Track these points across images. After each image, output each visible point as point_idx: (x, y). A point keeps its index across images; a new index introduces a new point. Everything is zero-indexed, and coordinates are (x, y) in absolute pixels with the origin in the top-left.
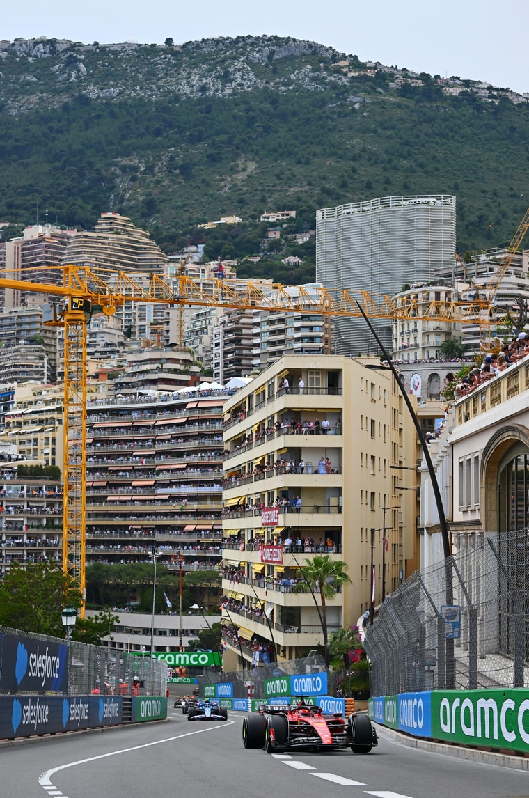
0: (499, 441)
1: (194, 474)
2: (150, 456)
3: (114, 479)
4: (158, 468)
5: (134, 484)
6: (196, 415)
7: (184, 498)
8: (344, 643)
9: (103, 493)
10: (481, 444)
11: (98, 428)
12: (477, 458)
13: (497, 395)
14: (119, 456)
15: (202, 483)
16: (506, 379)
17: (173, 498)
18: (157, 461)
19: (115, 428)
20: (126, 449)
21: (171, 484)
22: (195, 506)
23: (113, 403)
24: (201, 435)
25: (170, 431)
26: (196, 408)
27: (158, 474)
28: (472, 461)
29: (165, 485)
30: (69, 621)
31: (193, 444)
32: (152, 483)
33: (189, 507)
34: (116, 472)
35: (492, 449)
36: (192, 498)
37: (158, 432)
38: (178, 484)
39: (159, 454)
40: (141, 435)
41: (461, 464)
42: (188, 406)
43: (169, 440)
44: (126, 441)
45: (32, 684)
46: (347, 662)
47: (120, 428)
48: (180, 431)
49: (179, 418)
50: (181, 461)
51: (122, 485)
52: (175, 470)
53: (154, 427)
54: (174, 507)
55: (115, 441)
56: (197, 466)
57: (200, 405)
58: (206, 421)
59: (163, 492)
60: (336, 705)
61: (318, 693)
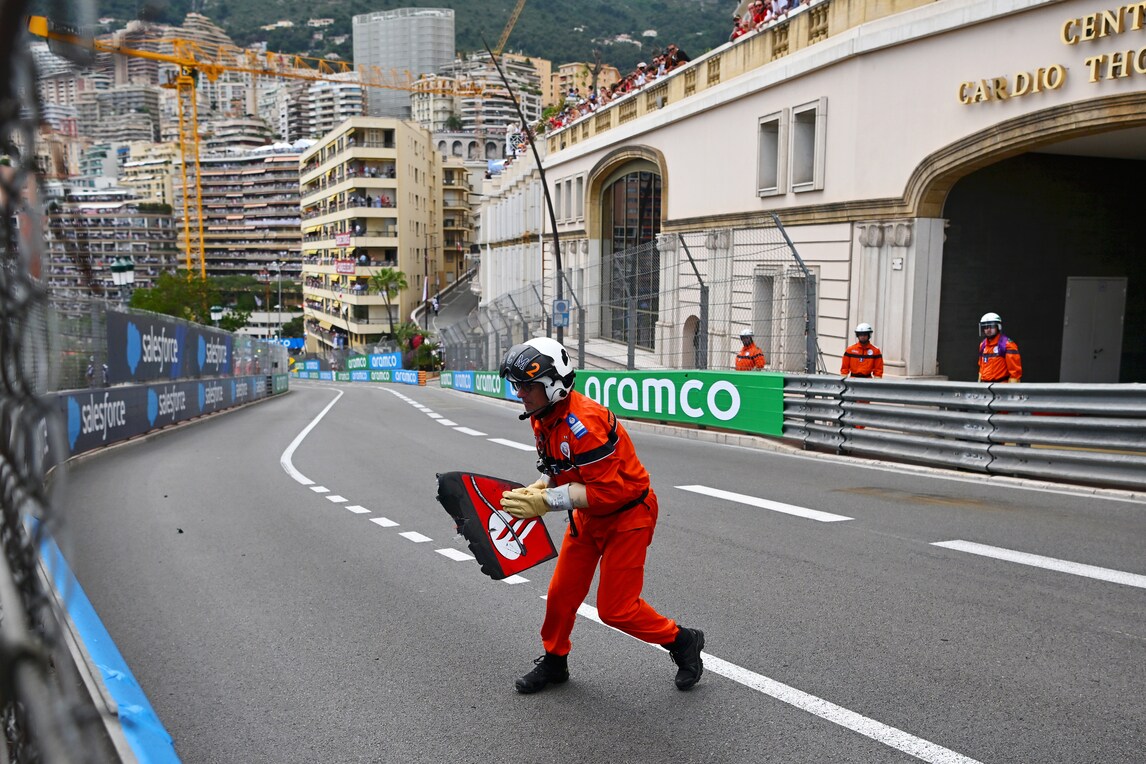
0: (612, 161)
1: (271, 211)
2: (240, 197)
3: (214, 215)
4: (246, 206)
5: (228, 217)
6: (272, 167)
7: (266, 228)
9: (205, 224)
10: (589, 165)
11: (199, 176)
12: (580, 180)
13: (605, 122)
14: (216, 197)
15: (279, 218)
16: (618, 109)
17: (257, 228)
18: (245, 201)
20: (220, 192)
21: (256, 218)
22: (274, 234)
23: (209, 158)
24: (276, 182)
25: (254, 179)
26: (272, 162)
27: (246, 211)
28: (574, 182)
29: (251, 219)
30: (215, 317)
31: (270, 189)
32: (241, 217)
33: (270, 235)
34: (214, 209)
35: (601, 169)
36: (272, 228)
37: (244, 179)
38: (261, 218)
39: (247, 196)
40: (232, 182)
41: (558, 186)
42: (266, 161)
43: (253, 186)
44: (220, 186)
45: (210, 369)
46: (412, 345)
47: (215, 176)
48: (261, 179)
49: (259, 169)
50: (262, 202)
51: (219, 219)
52: (259, 208)
53: (241, 176)
54: (259, 235)
55: (212, 186)
56: (275, 205)
57: (275, 160)
58: (279, 172)
59: (250, 224)
60: (410, 376)
61: (393, 368)
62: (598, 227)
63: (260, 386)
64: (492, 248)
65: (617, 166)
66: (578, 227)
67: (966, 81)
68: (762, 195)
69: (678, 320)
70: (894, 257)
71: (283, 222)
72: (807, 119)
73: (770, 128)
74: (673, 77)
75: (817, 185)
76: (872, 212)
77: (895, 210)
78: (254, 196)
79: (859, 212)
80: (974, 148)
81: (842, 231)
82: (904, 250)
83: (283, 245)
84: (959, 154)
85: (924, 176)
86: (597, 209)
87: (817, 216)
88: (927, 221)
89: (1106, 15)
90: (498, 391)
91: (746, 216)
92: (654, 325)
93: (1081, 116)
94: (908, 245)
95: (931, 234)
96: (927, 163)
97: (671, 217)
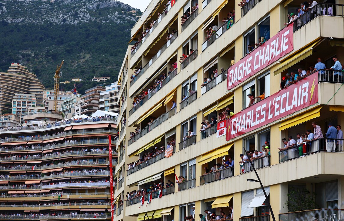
1: (67, 175)
2: (38, 164)
3: (14, 180)
4: (43, 172)
5: (26, 182)
6: (71, 134)
7: (60, 191)
9: (6, 189)
11: (5, 146)
14: (18, 164)
15: (74, 181)
17: (52, 192)
18: (43, 168)
19: (15, 146)
20: (22, 160)
21: (51, 182)
22: (68, 196)
23: (15, 130)
24: (74, 148)
25: (53, 147)
26: (71, 130)
27: (43, 176)
29: (47, 183)
31: (68, 155)
32: (39, 182)
33: (63, 197)
34: (15, 175)
36: (66, 191)
37: (44, 148)
38: (57, 182)
39: (44, 163)
40: (33, 150)
42: (66, 129)
43: (51, 153)
44: (22, 155)
47: (18, 146)
48: (59, 146)
49: (58, 137)
50: (60, 166)
51: (19, 184)
52: (55, 172)
53: (42, 145)
54: (55, 197)
55: (15, 155)
56: (69, 170)
57: (74, 128)
58: (78, 139)
59: (46, 188)
71: (77, 185)
78: (50, 162)
83: (75, 206)
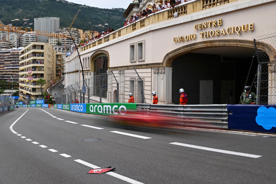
0: (96, 53)
1: (12, 65)
2: (3, 61)
4: (5, 63)
6: (12, 54)
8: (46, 94)
10: (91, 54)
12: (89, 58)
13: (95, 45)
16: (97, 41)
17: (8, 69)
22: (12, 70)
24: (13, 57)
25: (7, 57)
26: (12, 52)
28: (87, 58)
29: (6, 67)
31: (12, 59)
32: (4, 66)
35: (94, 55)
36: (11, 69)
38: (9, 66)
39: (5, 61)
40: (1, 57)
41: (83, 59)
42: (11, 52)
43: (7, 58)
46: (47, 98)
48: (9, 57)
49: (9, 54)
50: (9, 62)
52: (8, 64)
53: (4, 56)
54: (8, 70)
56: (13, 63)
57: (13, 52)
58: (14, 55)
59: (6, 68)
60: (46, 105)
61: (42, 103)
62: (93, 69)
63: (6, 109)
64: (67, 74)
65: (98, 54)
66: (88, 69)
67: (175, 37)
68: (131, 62)
69: (112, 91)
70: (161, 76)
71: (14, 67)
72: (140, 45)
73: (132, 47)
74: (110, 35)
75: (143, 59)
76: (156, 66)
77: (161, 65)
78: (7, 61)
79: (153, 66)
80: (177, 52)
81: (149, 70)
82: (163, 74)
83: (14, 73)
84: (174, 53)
85: (167, 58)
86: (93, 65)
87: (143, 67)
88: (168, 68)
89: (203, 24)
90: (68, 109)
91: (127, 66)
92: (106, 92)
93: (200, 45)
94: (164, 73)
95: (169, 71)
96: (167, 55)
97: (110, 67)
